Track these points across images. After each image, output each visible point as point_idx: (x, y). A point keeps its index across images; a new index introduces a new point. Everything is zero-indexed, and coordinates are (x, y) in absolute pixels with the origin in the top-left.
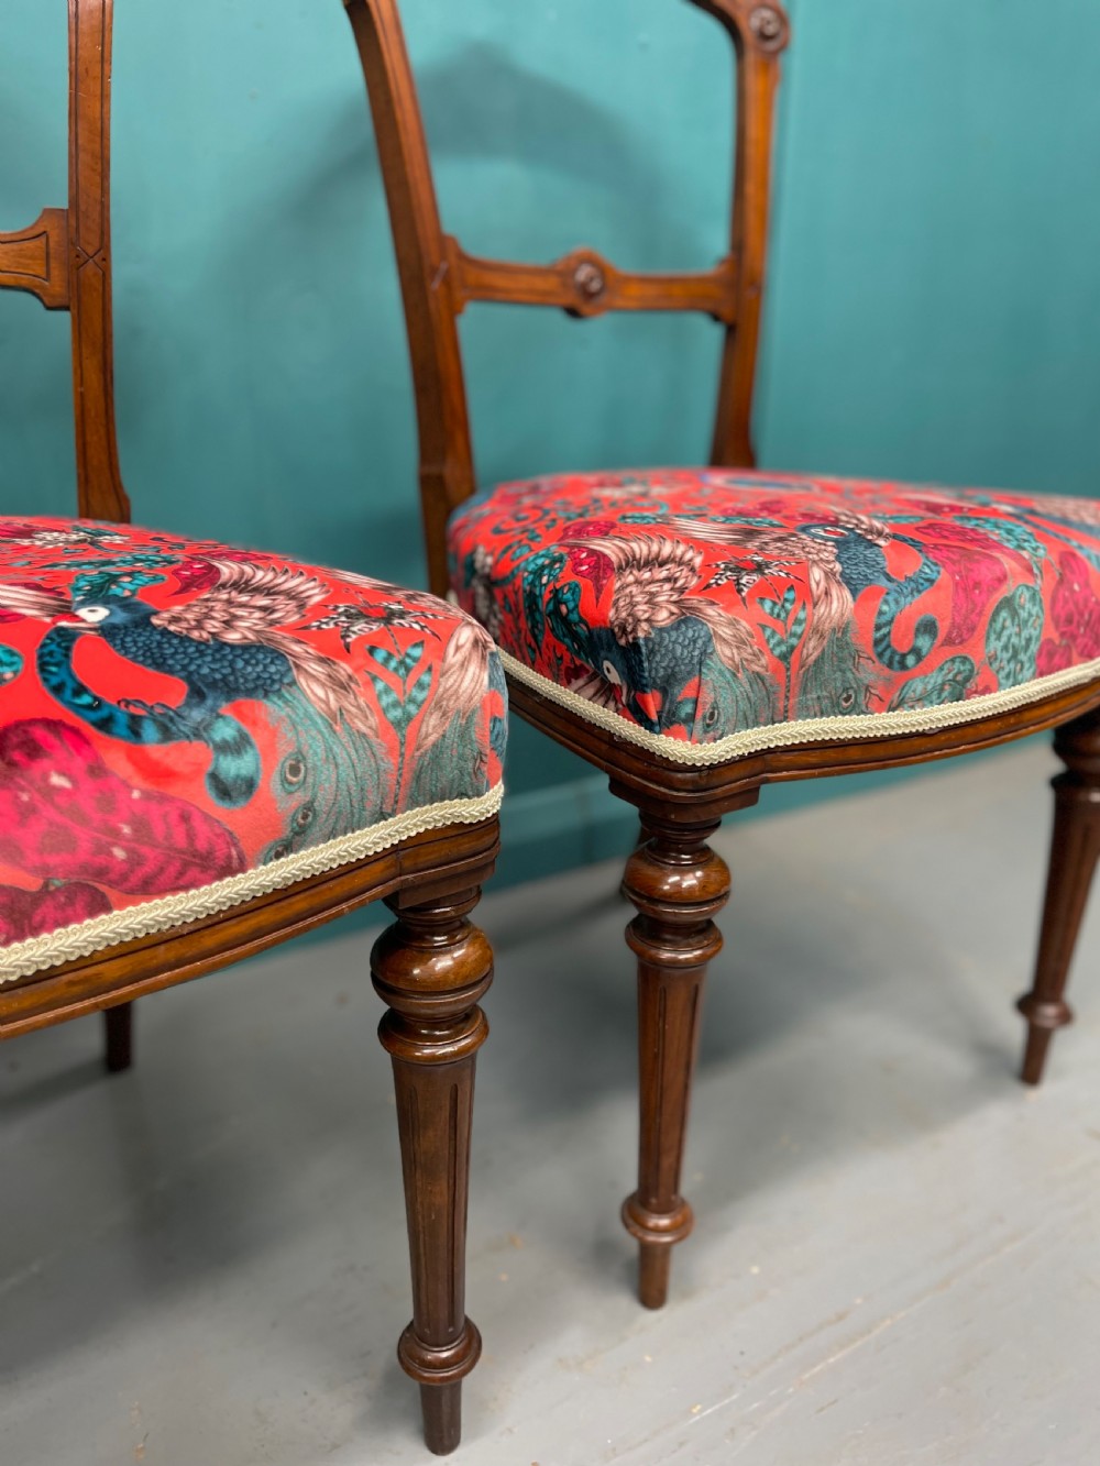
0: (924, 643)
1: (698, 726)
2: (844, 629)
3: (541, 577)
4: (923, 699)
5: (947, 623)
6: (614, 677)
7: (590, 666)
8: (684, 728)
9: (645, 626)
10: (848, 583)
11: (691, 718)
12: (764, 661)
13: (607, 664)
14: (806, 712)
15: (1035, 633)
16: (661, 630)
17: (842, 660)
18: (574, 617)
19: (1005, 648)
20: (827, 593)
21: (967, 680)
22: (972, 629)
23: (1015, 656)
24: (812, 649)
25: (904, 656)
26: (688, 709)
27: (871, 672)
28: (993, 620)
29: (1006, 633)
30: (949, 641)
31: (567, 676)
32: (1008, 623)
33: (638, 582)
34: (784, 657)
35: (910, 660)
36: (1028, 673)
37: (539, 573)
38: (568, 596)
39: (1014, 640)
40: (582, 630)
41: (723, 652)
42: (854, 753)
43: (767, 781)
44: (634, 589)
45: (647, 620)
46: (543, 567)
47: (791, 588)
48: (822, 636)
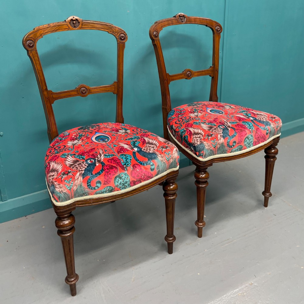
0: (234, 144)
1: (203, 157)
2: (223, 143)
3: (183, 133)
4: (235, 151)
5: (238, 141)
6: (193, 149)
7: (190, 147)
8: (202, 157)
9: (196, 144)
10: (223, 137)
11: (203, 155)
12: (212, 148)
13: (192, 147)
14: (218, 154)
15: (252, 141)
16: (198, 145)
17: (223, 147)
18: (187, 140)
19: (247, 143)
20: (220, 139)
21: (241, 148)
22: (242, 142)
23: (249, 144)
24: (218, 146)
25: (231, 146)
26: (202, 154)
27: (227, 148)
28: (245, 140)
29: (247, 141)
30: (238, 143)
31: (187, 147)
32: (247, 140)
33: (195, 137)
34: (214, 147)
35: (232, 146)
36: (252, 146)
37: (182, 132)
38: (186, 137)
39: (249, 142)
40: (188, 142)
41: (206, 147)
42: (225, 159)
43: (213, 163)
44: (195, 138)
45: (197, 143)
46: (183, 132)
47: (215, 139)
48: (220, 144)
